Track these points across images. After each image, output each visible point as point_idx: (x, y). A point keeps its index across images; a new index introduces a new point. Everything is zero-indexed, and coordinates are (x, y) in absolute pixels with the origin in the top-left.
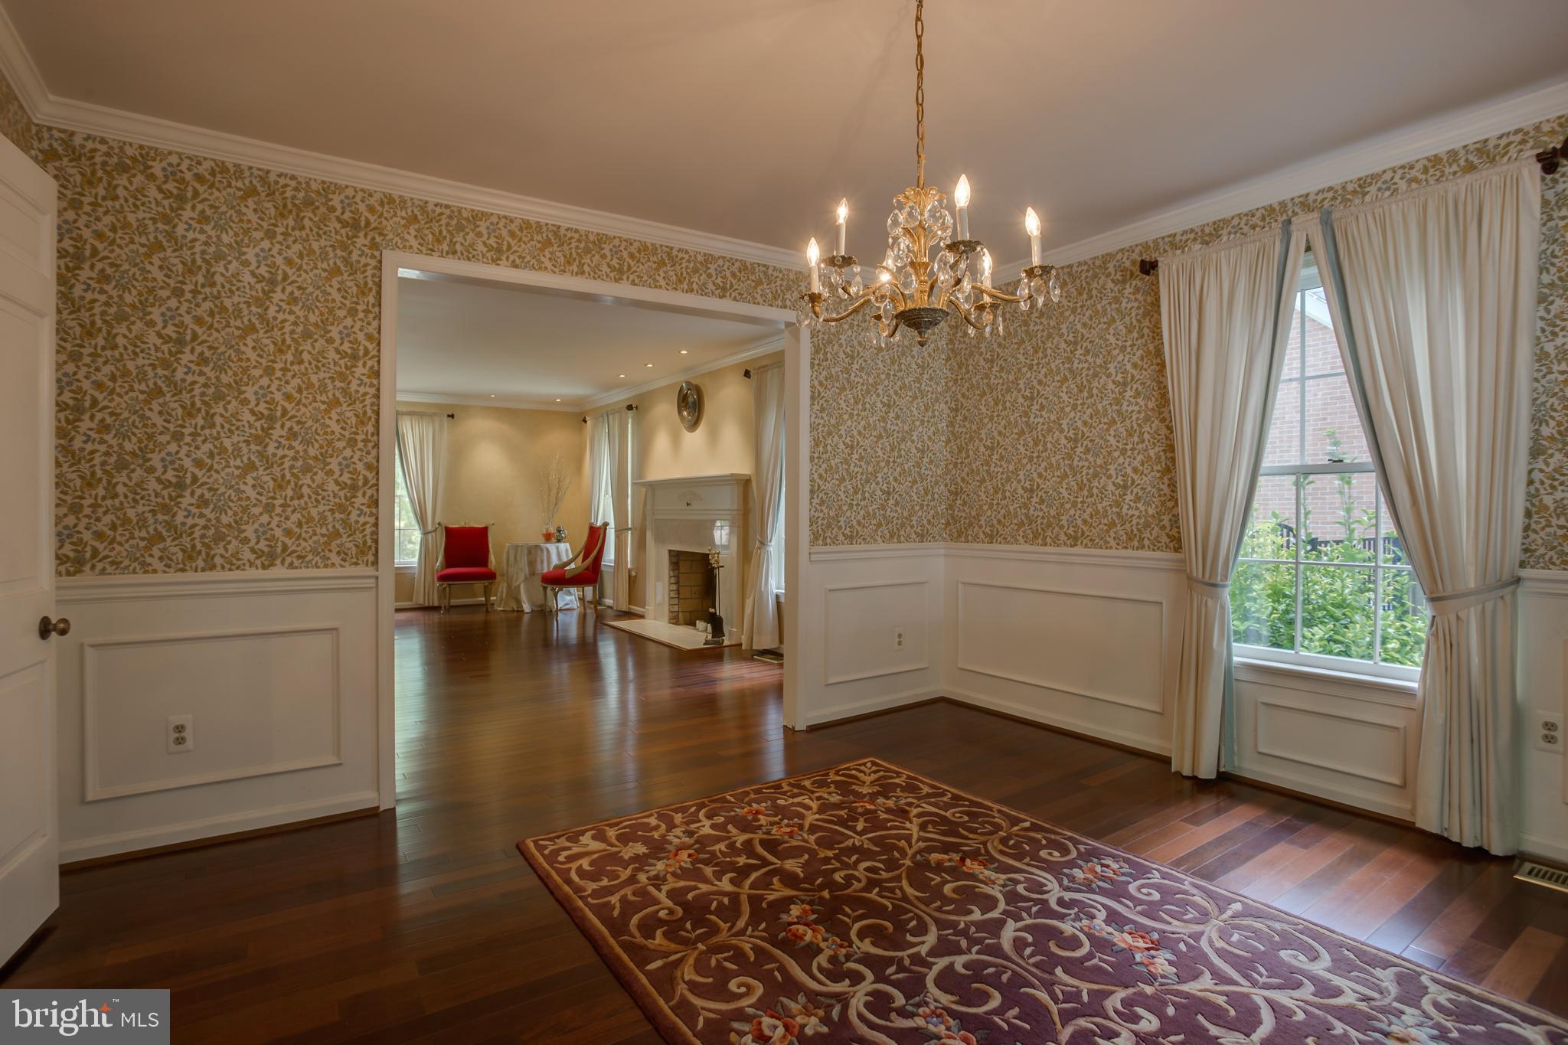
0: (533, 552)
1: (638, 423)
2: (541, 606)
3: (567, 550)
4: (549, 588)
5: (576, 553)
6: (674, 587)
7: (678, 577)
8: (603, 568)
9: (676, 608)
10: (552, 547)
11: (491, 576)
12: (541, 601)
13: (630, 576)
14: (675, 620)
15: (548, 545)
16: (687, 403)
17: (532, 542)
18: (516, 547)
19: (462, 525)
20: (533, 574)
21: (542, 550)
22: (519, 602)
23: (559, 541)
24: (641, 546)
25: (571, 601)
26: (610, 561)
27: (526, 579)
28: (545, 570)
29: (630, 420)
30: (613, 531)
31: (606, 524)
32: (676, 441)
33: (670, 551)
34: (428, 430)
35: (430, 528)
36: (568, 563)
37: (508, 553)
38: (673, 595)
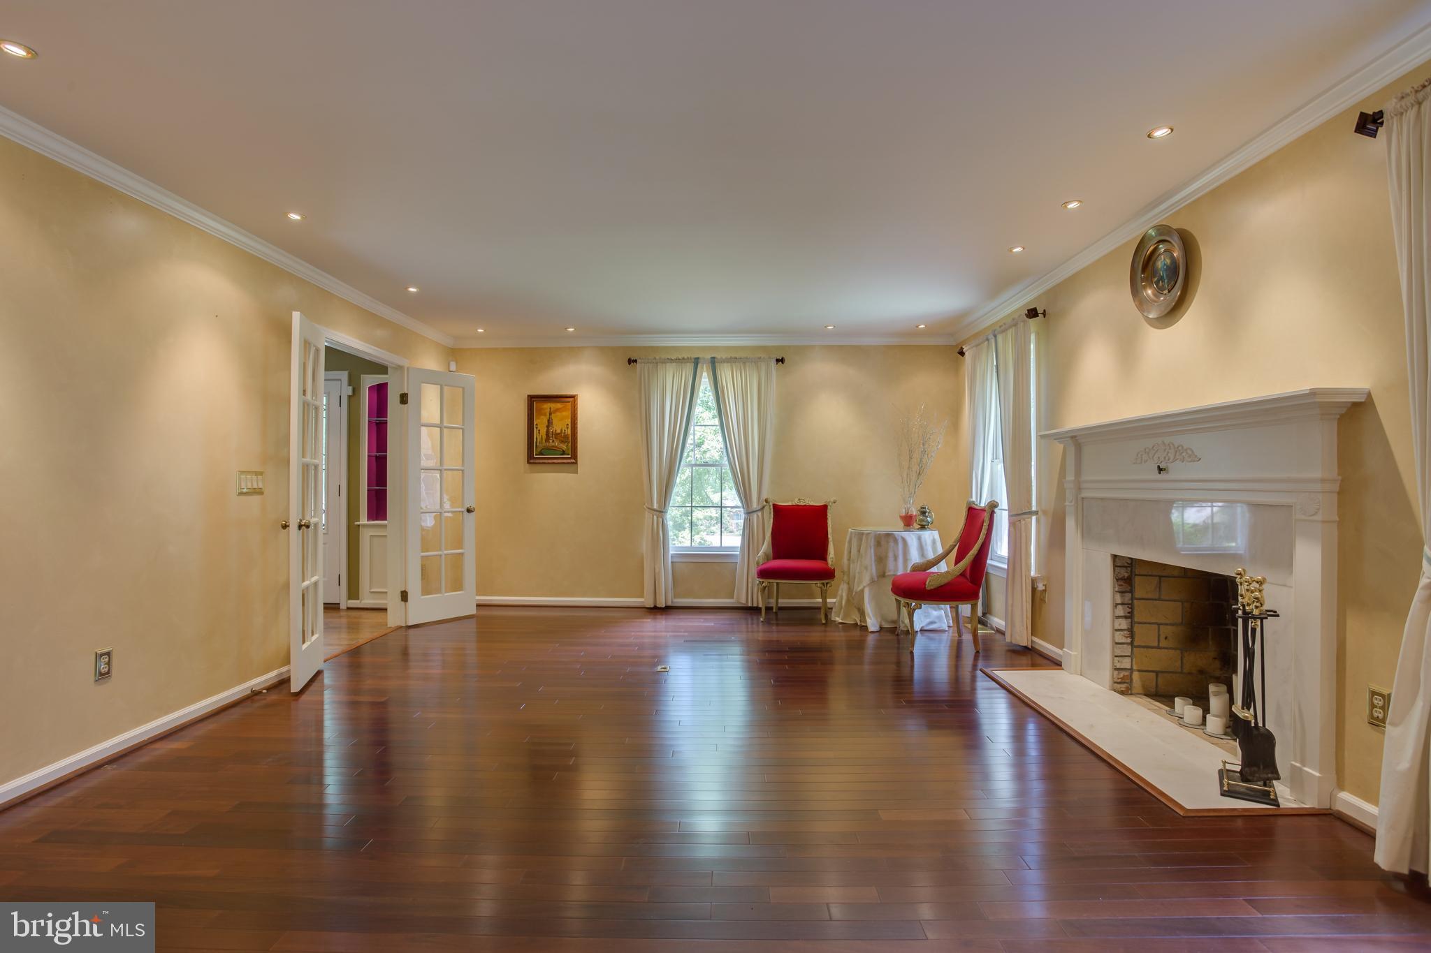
0: (884, 541)
1: (1046, 338)
2: (894, 622)
3: (934, 542)
4: (903, 601)
5: (947, 547)
6: (1124, 624)
7: (1131, 606)
8: (990, 571)
9: (1126, 663)
10: (911, 538)
11: (828, 574)
12: (895, 617)
13: (1034, 590)
14: (1123, 686)
15: (906, 535)
16: (1154, 272)
17: (883, 529)
18: (860, 535)
19: (796, 502)
20: (883, 575)
21: (896, 541)
22: (862, 613)
23: (923, 527)
24: (1055, 540)
25: (939, 618)
26: (1000, 559)
27: (872, 582)
28: (900, 572)
29: (1033, 337)
30: (1005, 515)
31: (993, 506)
32: (1127, 351)
33: (1115, 557)
34: (752, 379)
35: (755, 506)
36: (936, 562)
37: (850, 542)
38: (1120, 637)
